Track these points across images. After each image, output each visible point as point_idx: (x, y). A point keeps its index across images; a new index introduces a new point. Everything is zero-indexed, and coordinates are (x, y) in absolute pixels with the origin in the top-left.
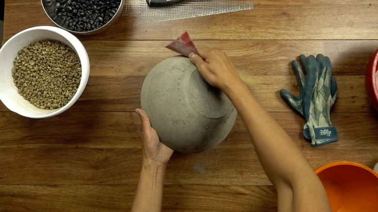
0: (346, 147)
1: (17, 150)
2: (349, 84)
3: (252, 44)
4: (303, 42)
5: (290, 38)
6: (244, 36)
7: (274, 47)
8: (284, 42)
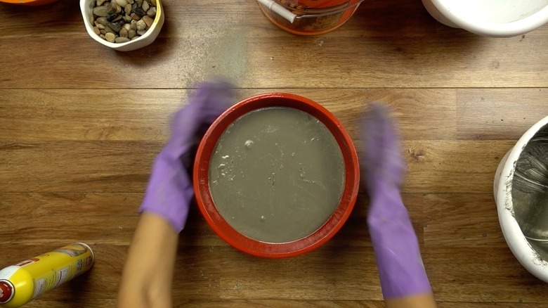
0: (486, 244)
1: (9, 248)
2: (492, 153)
3: (352, 94)
4: (426, 91)
5: (406, 85)
6: (339, 82)
7: (384, 98)
8: (398, 92)
